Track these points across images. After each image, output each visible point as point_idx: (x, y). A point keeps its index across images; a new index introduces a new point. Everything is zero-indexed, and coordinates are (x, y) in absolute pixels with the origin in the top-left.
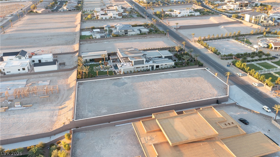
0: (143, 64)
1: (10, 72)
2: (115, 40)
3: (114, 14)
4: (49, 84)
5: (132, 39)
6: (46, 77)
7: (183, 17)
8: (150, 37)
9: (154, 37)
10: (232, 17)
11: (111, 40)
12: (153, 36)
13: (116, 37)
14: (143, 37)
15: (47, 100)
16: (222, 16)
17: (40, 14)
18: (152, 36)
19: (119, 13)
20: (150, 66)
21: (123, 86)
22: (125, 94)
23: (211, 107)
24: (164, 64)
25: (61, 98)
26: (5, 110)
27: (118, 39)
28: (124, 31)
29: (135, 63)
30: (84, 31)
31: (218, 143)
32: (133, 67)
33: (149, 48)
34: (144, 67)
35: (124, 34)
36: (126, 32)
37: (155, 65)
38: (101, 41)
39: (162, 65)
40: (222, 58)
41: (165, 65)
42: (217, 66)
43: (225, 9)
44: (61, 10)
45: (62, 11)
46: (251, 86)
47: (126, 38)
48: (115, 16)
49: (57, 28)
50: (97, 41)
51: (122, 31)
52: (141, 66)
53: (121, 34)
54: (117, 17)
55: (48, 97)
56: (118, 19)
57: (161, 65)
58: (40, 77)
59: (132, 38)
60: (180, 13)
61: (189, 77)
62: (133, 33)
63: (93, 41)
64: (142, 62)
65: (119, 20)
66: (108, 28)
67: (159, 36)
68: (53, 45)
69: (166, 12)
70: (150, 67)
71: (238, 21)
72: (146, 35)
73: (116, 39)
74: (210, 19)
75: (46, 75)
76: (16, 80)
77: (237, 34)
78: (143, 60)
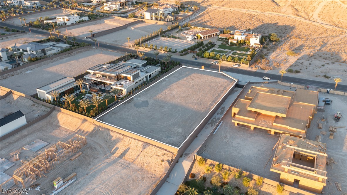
0: (139, 76)
2: (36, 65)
5: (58, 60)
7: (73, 24)
8: (77, 53)
9: (81, 52)
10: (128, 17)
11: (31, 66)
14: (69, 54)
15: (85, 158)
16: (115, 17)
21: (150, 105)
23: (252, 87)
24: (153, 72)
25: (100, 147)
28: (40, 51)
29: (133, 78)
31: (295, 103)
32: (134, 83)
35: (43, 55)
37: (148, 75)
40: (181, 54)
41: (155, 72)
43: (107, 10)
47: (50, 60)
51: (38, 51)
52: (138, 79)
53: (38, 56)
57: (152, 74)
59: (56, 58)
60: (69, 20)
62: (53, 52)
63: (6, 75)
66: (5, 52)
67: (86, 49)
69: (46, 22)
70: (145, 79)
71: (139, 20)
72: (71, 51)
73: (38, 64)
78: (139, 73)
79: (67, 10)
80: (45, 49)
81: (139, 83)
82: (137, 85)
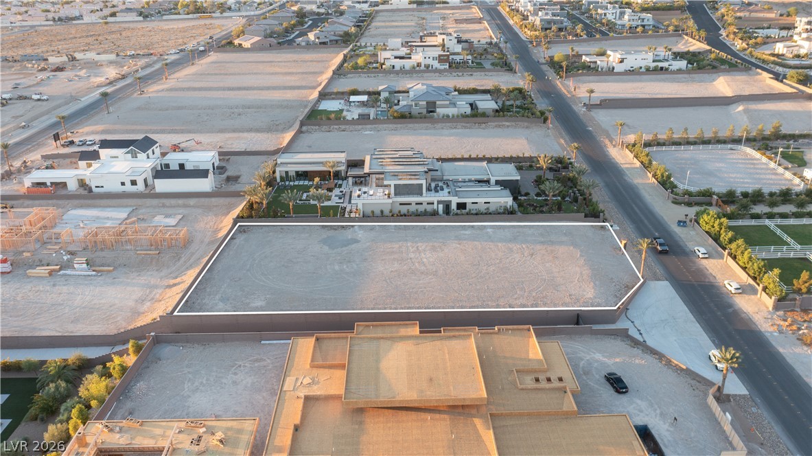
0: (421, 194)
1: (102, 187)
2: (395, 126)
3: (427, 58)
4: (174, 224)
5: (443, 128)
6: (179, 206)
7: (632, 73)
8: (496, 126)
9: (508, 126)
10: (786, 78)
11: (385, 125)
12: (507, 124)
13: (399, 118)
14: (477, 124)
15: (151, 262)
16: (760, 74)
17: (247, 50)
18: (503, 123)
19: (440, 56)
20: (439, 202)
21: (344, 249)
22: (337, 267)
23: (529, 330)
24: (481, 200)
26: (51, 273)
27: (405, 125)
28: (425, 103)
29: (398, 190)
30: (329, 99)
31: (478, 422)
32: (390, 201)
33: (470, 156)
34: (421, 204)
35: (424, 111)
36: (431, 108)
37: (455, 201)
38: (356, 127)
39: (477, 203)
40: (675, 199)
41: (485, 203)
42: (646, 221)
43: (780, 53)
44: (302, 41)
45: (303, 44)
46: (718, 290)
47: (427, 125)
48: (430, 62)
49: (268, 88)
50: (347, 126)
51: (420, 103)
52: (413, 199)
53: (415, 111)
54: (436, 64)
55: (155, 254)
56: (436, 71)
57: (473, 203)
58: (164, 206)
59: (444, 124)
60: (621, 62)
61: (542, 242)
62: (451, 111)
63: (335, 127)
64: (417, 190)
65: (437, 74)
66: (388, 93)
67: (526, 124)
69: (584, 57)
70: (441, 207)
71: (802, 92)
72: (486, 118)
73: (399, 126)
74: (714, 83)
75: (180, 201)
76: (110, 207)
77: (768, 133)
78: (421, 185)
79: (690, 40)
80: (438, 103)
81: (413, 208)
82: (404, 209)
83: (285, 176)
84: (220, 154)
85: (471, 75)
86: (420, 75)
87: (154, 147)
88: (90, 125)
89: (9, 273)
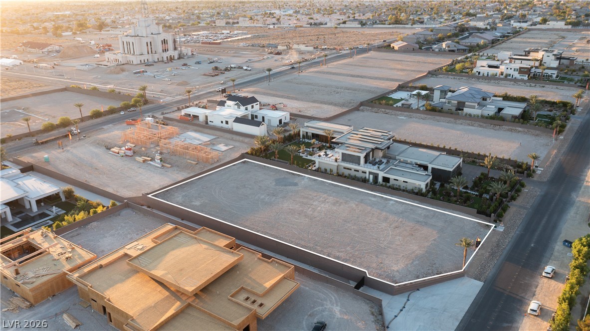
0: (359, 164)
1: (213, 122)
2: (426, 116)
3: (509, 69)
4: (223, 150)
5: (461, 124)
6: (238, 141)
8: (508, 130)
12: (520, 129)
13: (430, 110)
14: (492, 126)
17: (396, 51)
18: (517, 128)
19: (521, 68)
20: (370, 173)
23: (290, 268)
24: (401, 179)
26: (144, 161)
27: (432, 117)
28: (456, 102)
29: (344, 157)
31: (178, 304)
32: (336, 164)
33: (444, 147)
34: (358, 171)
35: (454, 109)
36: (460, 106)
37: (381, 175)
38: (397, 112)
39: (397, 180)
41: (404, 181)
45: (437, 50)
46: (520, 306)
47: (450, 119)
48: (511, 72)
49: (376, 78)
50: (391, 111)
51: (452, 102)
52: (354, 166)
53: (446, 107)
54: (516, 75)
55: (194, 164)
56: (515, 80)
57: (395, 179)
58: (232, 139)
59: (464, 121)
64: (356, 160)
65: (512, 83)
67: (538, 132)
68: (322, 103)
70: (371, 176)
72: (502, 122)
73: (428, 116)
75: (241, 138)
76: (208, 134)
78: (359, 157)
80: (466, 103)
81: (353, 173)
82: (347, 172)
83: (305, 134)
84: (291, 114)
85: (543, 87)
86: (497, 82)
87: (254, 104)
88: (254, 87)
89: (131, 156)
